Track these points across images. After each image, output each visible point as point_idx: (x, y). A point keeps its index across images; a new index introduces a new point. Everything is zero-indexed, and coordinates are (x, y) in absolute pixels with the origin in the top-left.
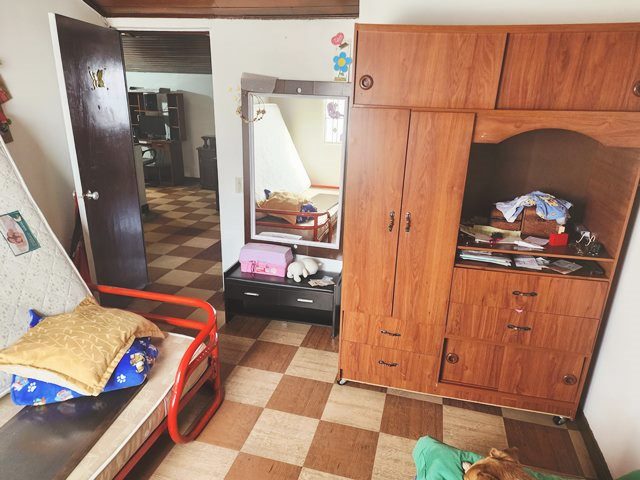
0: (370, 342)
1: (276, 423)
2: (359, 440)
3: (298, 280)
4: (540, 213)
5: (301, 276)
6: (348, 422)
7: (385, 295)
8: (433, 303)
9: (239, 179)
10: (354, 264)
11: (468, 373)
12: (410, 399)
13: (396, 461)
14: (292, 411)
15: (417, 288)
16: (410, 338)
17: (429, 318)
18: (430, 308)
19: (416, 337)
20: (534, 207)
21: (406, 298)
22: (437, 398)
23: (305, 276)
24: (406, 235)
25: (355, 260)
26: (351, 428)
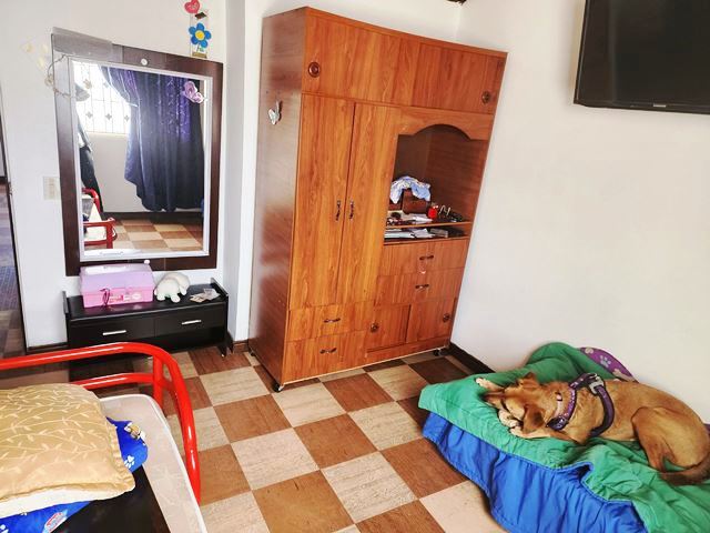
0: (314, 335)
1: (257, 451)
2: (339, 426)
3: (176, 299)
4: (414, 194)
5: (180, 295)
6: (317, 418)
7: (331, 283)
8: (367, 282)
9: (52, 180)
10: (304, 259)
11: (385, 336)
12: (342, 379)
13: (379, 426)
14: (258, 433)
15: (356, 270)
16: (348, 320)
17: (364, 296)
18: (365, 288)
19: (352, 318)
20: (410, 189)
21: (348, 282)
22: (357, 370)
23: (184, 293)
24: (349, 222)
25: (305, 255)
26: (323, 421)
